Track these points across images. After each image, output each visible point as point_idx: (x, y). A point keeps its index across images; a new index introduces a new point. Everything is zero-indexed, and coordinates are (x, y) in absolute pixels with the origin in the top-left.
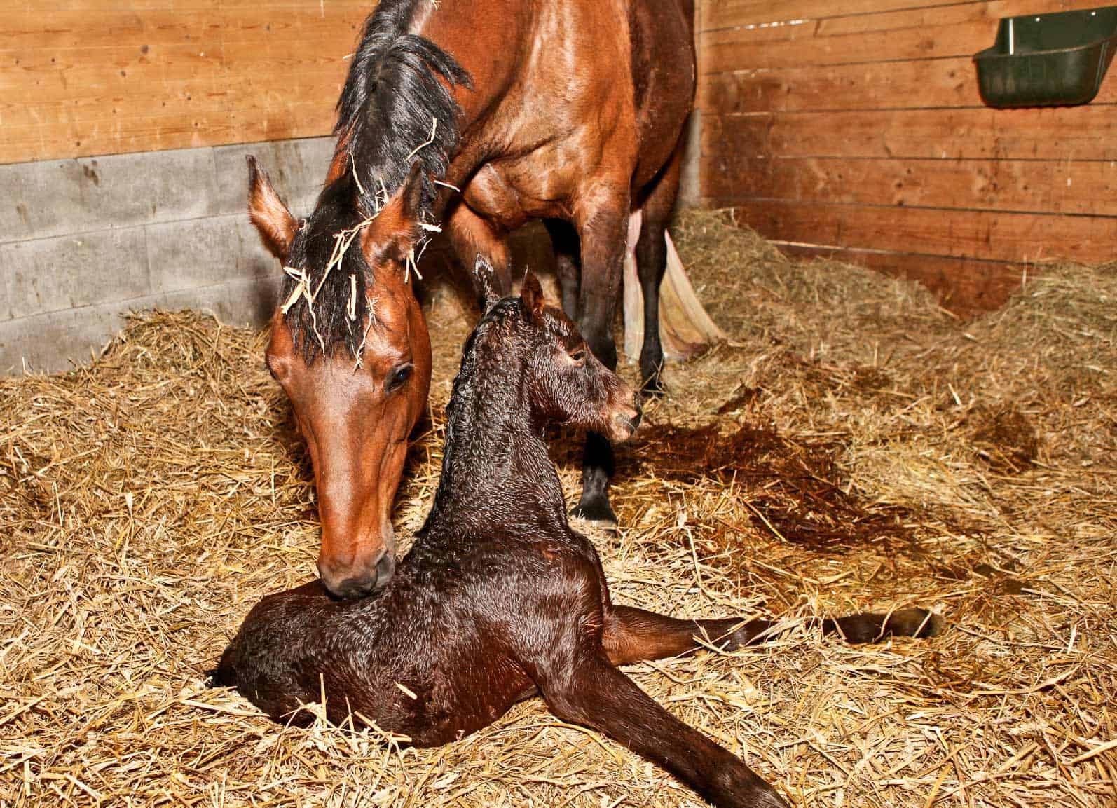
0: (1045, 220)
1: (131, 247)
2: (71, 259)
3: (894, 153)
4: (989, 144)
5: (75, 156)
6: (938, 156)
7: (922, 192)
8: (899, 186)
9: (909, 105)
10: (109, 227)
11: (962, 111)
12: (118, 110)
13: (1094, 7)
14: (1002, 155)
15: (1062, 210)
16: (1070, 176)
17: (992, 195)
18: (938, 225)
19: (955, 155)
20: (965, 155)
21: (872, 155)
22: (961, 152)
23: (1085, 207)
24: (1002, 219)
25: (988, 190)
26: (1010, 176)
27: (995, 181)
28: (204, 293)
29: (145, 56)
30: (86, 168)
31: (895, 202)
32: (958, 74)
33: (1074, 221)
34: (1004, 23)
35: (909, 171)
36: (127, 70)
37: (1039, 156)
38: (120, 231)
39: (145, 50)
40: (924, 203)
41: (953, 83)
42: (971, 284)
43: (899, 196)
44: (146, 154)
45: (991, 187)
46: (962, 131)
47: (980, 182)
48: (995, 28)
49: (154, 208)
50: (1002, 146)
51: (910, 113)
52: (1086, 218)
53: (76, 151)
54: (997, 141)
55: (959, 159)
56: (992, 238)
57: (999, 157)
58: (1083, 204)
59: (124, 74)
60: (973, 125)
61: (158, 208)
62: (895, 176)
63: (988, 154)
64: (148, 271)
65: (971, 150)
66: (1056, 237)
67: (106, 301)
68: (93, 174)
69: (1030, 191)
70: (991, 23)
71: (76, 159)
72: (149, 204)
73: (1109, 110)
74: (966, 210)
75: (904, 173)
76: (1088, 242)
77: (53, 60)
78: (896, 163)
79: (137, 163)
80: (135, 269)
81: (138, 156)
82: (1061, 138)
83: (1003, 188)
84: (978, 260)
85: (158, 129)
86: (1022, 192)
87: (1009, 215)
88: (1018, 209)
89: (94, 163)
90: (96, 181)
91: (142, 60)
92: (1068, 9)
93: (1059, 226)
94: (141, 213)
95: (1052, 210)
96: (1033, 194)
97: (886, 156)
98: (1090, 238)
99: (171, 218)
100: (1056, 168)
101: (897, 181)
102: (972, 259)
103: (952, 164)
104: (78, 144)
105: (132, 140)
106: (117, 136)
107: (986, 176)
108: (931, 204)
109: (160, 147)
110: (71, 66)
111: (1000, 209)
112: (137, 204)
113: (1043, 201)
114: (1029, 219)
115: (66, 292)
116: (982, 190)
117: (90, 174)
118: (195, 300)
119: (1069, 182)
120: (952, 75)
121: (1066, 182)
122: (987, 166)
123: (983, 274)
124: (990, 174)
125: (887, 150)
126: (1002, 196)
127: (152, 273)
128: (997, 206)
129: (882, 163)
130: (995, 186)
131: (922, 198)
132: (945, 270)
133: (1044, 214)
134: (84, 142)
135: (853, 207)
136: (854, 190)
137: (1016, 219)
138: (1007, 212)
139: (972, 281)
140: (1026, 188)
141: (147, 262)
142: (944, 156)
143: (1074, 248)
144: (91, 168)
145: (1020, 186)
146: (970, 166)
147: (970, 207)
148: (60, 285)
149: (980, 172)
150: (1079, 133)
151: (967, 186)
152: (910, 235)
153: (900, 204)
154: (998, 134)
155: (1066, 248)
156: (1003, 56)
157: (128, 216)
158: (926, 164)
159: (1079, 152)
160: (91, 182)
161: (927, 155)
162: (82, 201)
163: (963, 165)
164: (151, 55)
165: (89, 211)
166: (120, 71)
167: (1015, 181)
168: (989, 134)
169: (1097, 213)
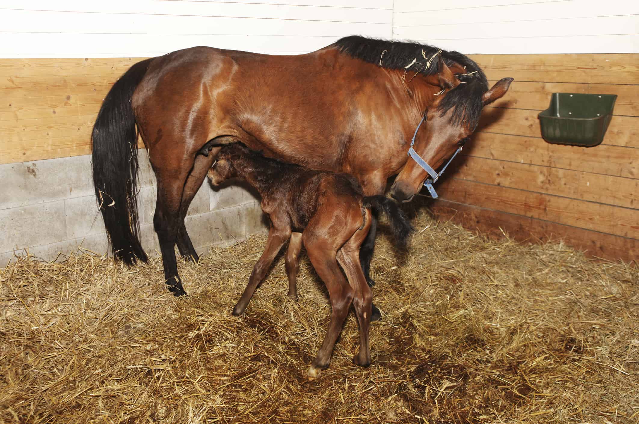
0: (576, 203)
1: (56, 212)
2: (17, 221)
3: (496, 156)
4: (546, 159)
5: (22, 161)
6: (519, 161)
7: (510, 179)
8: (498, 174)
9: (504, 132)
10: (42, 202)
11: (532, 139)
12: (50, 133)
13: (600, 93)
14: (553, 165)
15: (584, 199)
16: (588, 181)
17: (548, 186)
18: (519, 198)
19: (529, 162)
20: (533, 163)
21: (484, 156)
22: (531, 161)
23: (596, 198)
24: (553, 199)
25: (546, 183)
26: (557, 177)
27: (549, 178)
28: (100, 237)
29: (68, 102)
30: (29, 168)
31: (496, 183)
32: (530, 119)
33: (591, 205)
34: (554, 95)
35: (504, 168)
36: (57, 110)
37: (572, 168)
38: (48, 204)
39: (68, 98)
40: (513, 186)
41: (528, 123)
42: (537, 232)
43: (498, 180)
44: (68, 159)
45: (547, 181)
46: (532, 149)
47: (541, 178)
48: (550, 98)
49: (71, 190)
50: (553, 160)
51: (504, 136)
52: (597, 204)
53: (23, 158)
54: (550, 157)
55: (530, 164)
56: (547, 208)
57: (551, 166)
58: (595, 196)
59: (54, 112)
60: (538, 147)
61: (73, 190)
62: (496, 169)
63: (546, 164)
64: (65, 226)
65: (537, 160)
66: (581, 212)
67: (38, 244)
68: (33, 171)
69: (568, 186)
70: (547, 94)
71: (22, 162)
72: (68, 188)
73: (609, 149)
74: (533, 192)
75: (501, 168)
76: (598, 217)
77: (10, 105)
78: (497, 162)
79: (61, 164)
80: (58, 225)
81: (61, 160)
82: (584, 160)
83: (553, 183)
84: (540, 219)
85: (75, 144)
86: (563, 186)
87: (556, 197)
88: (561, 195)
89: (34, 164)
90: (35, 176)
91: (66, 104)
92: (587, 93)
93: (583, 207)
94: (62, 192)
95: (580, 198)
96: (569, 188)
97: (492, 158)
98: (599, 214)
99: (81, 195)
100: (581, 176)
101: (497, 172)
102: (537, 219)
103: (526, 167)
104: (24, 154)
105: (58, 150)
106: (49, 148)
107: (544, 175)
108: (516, 187)
109: (76, 154)
110: (22, 109)
111: (551, 193)
112: (60, 187)
113: (574, 192)
114: (567, 201)
115: (12, 241)
116: (542, 182)
117: (31, 171)
118: (94, 241)
119: (588, 184)
120: (527, 119)
121: (586, 183)
122: (545, 170)
123: (542, 227)
124: (546, 174)
125: (492, 155)
126: (553, 187)
127: (68, 227)
128: (550, 192)
129: (489, 161)
130: (549, 181)
131: (511, 183)
132: (522, 223)
133: (575, 199)
134: (28, 153)
135: (473, 183)
136: (474, 174)
137: (561, 200)
138: (556, 196)
139: (537, 231)
140: (565, 184)
141: (65, 221)
142: (522, 161)
143: (590, 219)
144: (32, 167)
145: (563, 182)
146: (536, 168)
147: (536, 191)
148: (9, 237)
149: (541, 172)
150: (593, 159)
151: (534, 179)
152: (503, 201)
153: (499, 184)
154: (551, 154)
155: (587, 219)
156: (554, 117)
157: (54, 195)
158: (514, 165)
159: (593, 168)
160: (32, 176)
161: (513, 160)
162: (26, 187)
163: (532, 168)
164: (72, 101)
165: (30, 193)
166: (52, 111)
167: (560, 179)
168: (546, 153)
169: (604, 202)
